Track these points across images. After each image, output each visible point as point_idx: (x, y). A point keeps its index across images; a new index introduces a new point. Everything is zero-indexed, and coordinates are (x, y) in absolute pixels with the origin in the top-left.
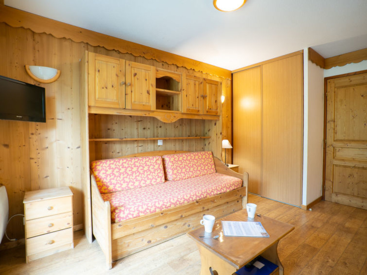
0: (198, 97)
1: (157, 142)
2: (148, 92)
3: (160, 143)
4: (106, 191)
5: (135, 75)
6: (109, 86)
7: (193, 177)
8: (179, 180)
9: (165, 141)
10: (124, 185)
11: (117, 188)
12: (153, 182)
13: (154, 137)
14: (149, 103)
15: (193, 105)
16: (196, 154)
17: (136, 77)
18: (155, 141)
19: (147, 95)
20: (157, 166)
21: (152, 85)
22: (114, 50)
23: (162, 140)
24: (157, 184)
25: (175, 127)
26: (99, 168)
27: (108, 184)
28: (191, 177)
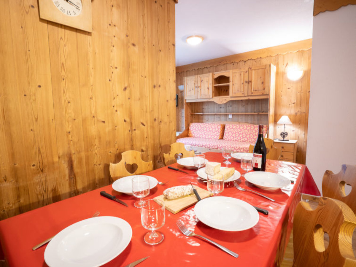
0: (243, 84)
1: (228, 116)
2: (208, 89)
3: (230, 116)
4: (191, 136)
5: (202, 81)
6: (192, 89)
7: (240, 141)
8: (228, 140)
9: (233, 115)
10: (204, 136)
11: (195, 136)
12: (212, 137)
13: (226, 112)
14: (209, 94)
15: (238, 90)
16: (256, 126)
17: (202, 82)
18: (226, 115)
19: (208, 90)
20: (217, 129)
21: (210, 84)
22: (205, 68)
23: (232, 115)
24: (214, 139)
25: (242, 106)
26: (191, 126)
27: (193, 133)
28: (238, 141)
